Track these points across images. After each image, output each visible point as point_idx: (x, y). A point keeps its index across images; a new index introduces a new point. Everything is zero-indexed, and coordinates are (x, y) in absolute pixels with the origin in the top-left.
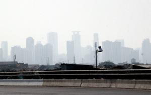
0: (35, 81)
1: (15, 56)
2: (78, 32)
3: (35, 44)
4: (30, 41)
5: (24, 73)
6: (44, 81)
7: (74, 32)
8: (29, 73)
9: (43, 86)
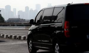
0: (22, 27)
1: (19, 16)
2: (51, 4)
3: (30, 9)
4: (27, 8)
5: (17, 24)
6: (26, 27)
7: (49, 4)
8: (20, 24)
9: (25, 29)
